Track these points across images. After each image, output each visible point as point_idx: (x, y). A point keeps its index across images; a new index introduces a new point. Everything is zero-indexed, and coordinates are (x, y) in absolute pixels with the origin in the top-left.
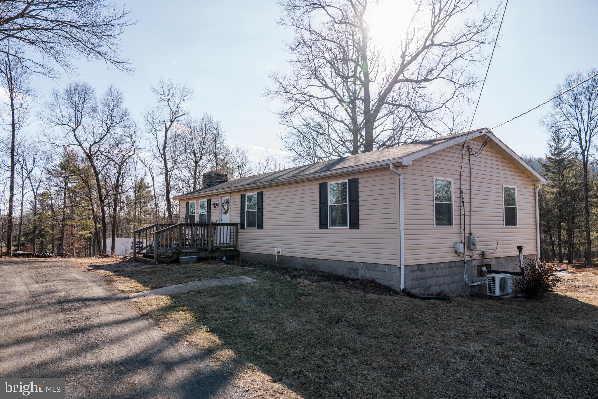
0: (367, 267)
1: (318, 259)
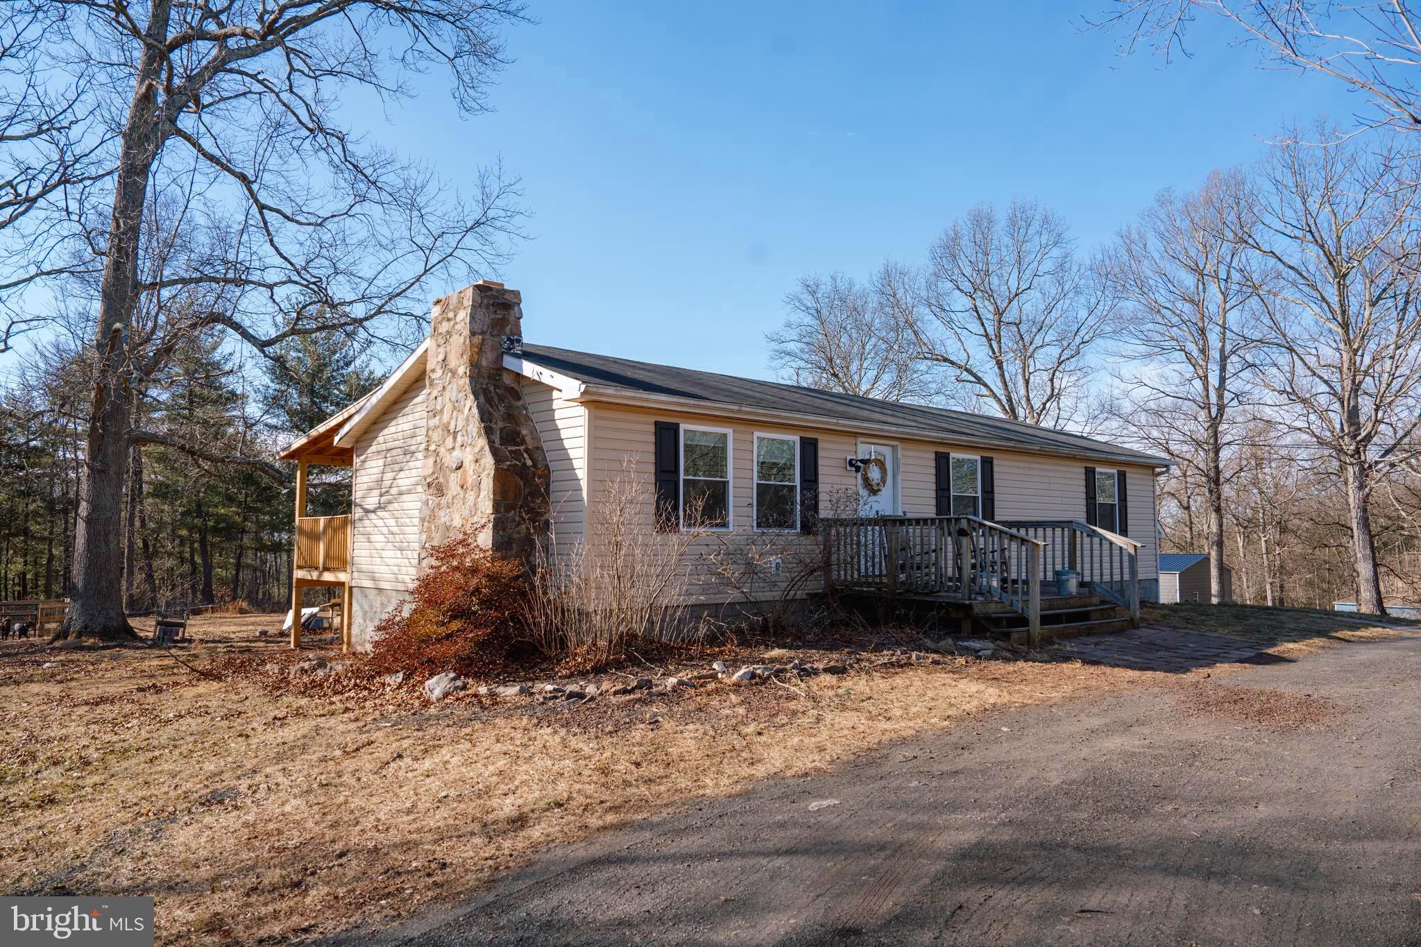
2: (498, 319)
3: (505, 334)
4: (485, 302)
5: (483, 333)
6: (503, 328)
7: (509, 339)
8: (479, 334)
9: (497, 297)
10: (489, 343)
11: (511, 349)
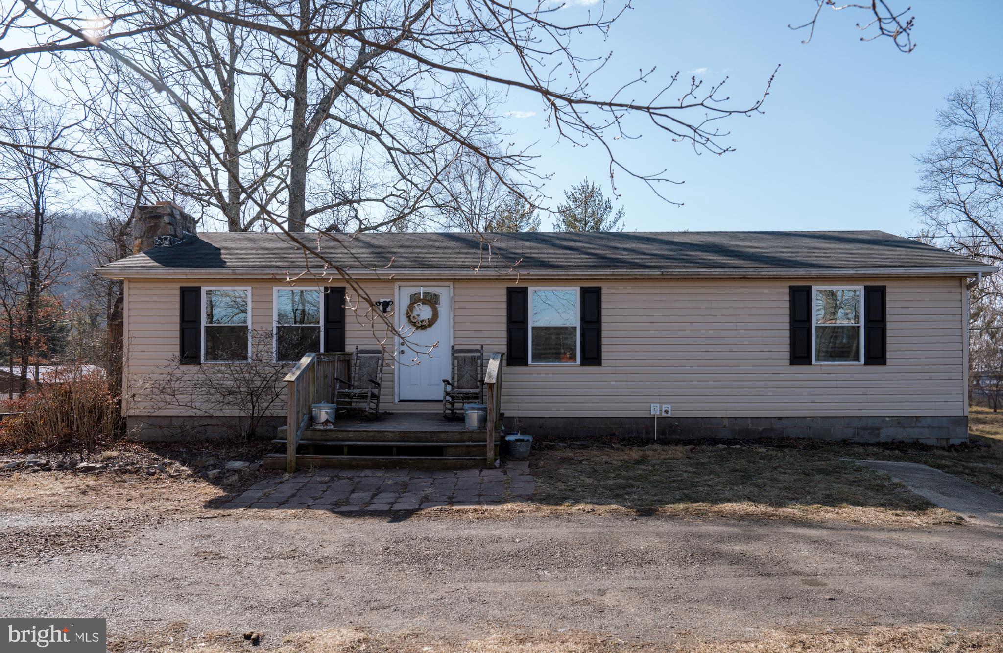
0: (899, 423)
1: (780, 418)
2: (151, 227)
3: (157, 235)
4: (144, 216)
5: (141, 237)
6: (155, 231)
7: (160, 238)
8: (139, 238)
9: (151, 212)
10: (146, 243)
11: (161, 245)
